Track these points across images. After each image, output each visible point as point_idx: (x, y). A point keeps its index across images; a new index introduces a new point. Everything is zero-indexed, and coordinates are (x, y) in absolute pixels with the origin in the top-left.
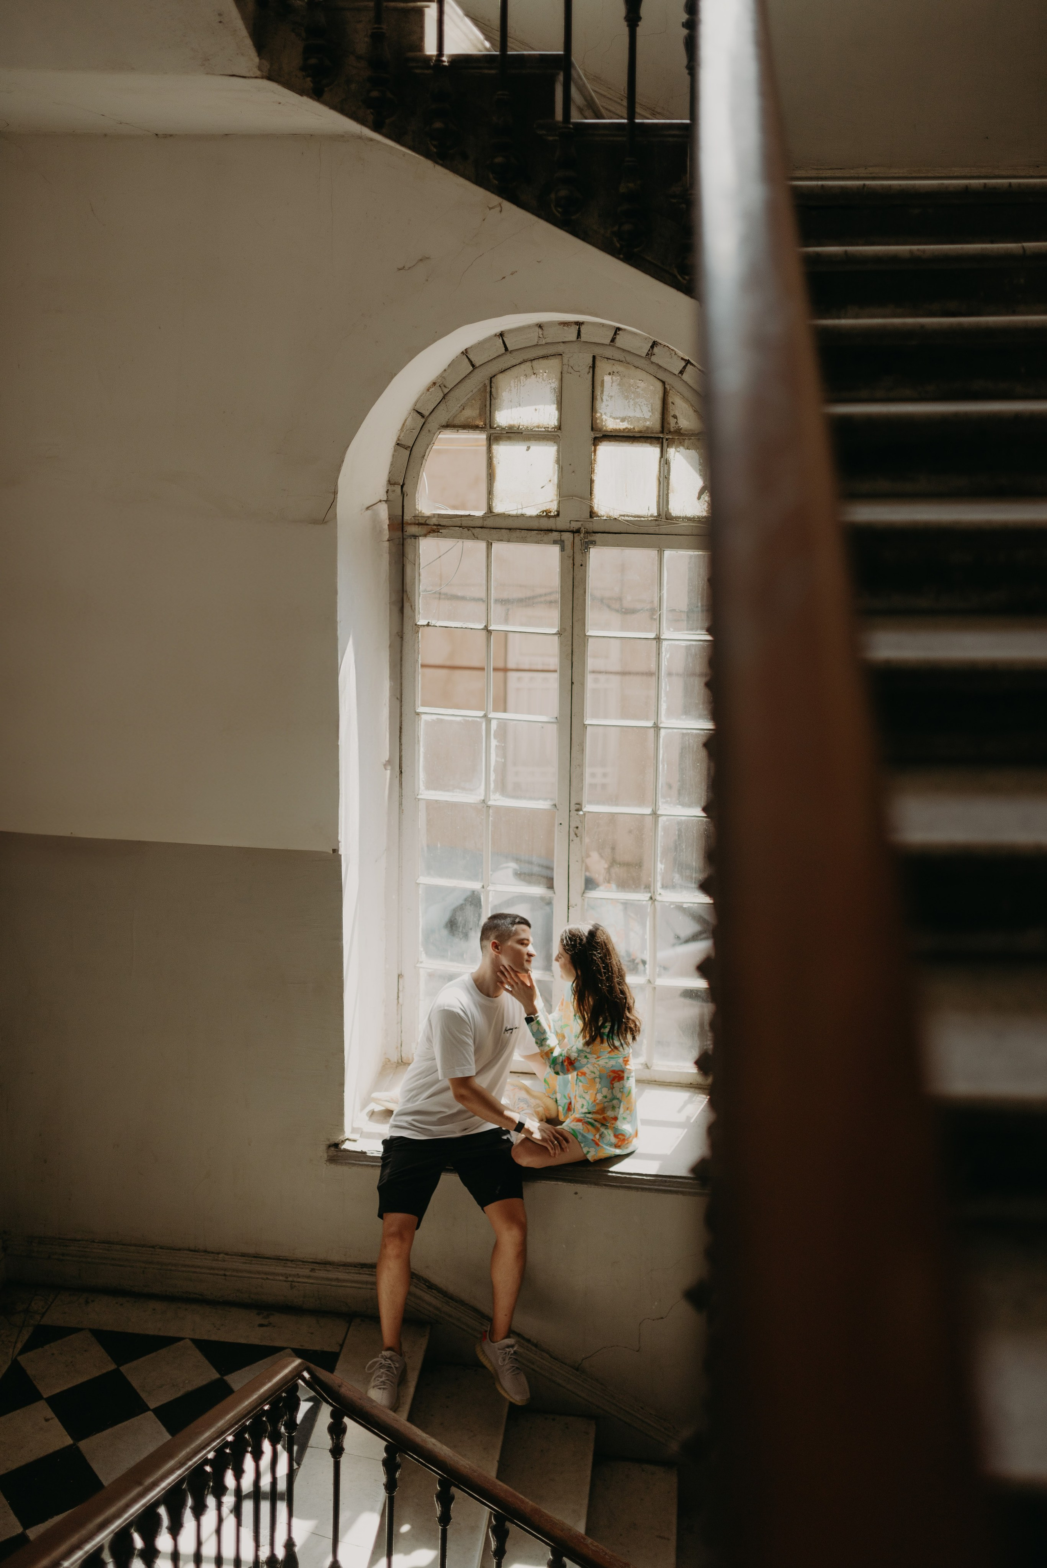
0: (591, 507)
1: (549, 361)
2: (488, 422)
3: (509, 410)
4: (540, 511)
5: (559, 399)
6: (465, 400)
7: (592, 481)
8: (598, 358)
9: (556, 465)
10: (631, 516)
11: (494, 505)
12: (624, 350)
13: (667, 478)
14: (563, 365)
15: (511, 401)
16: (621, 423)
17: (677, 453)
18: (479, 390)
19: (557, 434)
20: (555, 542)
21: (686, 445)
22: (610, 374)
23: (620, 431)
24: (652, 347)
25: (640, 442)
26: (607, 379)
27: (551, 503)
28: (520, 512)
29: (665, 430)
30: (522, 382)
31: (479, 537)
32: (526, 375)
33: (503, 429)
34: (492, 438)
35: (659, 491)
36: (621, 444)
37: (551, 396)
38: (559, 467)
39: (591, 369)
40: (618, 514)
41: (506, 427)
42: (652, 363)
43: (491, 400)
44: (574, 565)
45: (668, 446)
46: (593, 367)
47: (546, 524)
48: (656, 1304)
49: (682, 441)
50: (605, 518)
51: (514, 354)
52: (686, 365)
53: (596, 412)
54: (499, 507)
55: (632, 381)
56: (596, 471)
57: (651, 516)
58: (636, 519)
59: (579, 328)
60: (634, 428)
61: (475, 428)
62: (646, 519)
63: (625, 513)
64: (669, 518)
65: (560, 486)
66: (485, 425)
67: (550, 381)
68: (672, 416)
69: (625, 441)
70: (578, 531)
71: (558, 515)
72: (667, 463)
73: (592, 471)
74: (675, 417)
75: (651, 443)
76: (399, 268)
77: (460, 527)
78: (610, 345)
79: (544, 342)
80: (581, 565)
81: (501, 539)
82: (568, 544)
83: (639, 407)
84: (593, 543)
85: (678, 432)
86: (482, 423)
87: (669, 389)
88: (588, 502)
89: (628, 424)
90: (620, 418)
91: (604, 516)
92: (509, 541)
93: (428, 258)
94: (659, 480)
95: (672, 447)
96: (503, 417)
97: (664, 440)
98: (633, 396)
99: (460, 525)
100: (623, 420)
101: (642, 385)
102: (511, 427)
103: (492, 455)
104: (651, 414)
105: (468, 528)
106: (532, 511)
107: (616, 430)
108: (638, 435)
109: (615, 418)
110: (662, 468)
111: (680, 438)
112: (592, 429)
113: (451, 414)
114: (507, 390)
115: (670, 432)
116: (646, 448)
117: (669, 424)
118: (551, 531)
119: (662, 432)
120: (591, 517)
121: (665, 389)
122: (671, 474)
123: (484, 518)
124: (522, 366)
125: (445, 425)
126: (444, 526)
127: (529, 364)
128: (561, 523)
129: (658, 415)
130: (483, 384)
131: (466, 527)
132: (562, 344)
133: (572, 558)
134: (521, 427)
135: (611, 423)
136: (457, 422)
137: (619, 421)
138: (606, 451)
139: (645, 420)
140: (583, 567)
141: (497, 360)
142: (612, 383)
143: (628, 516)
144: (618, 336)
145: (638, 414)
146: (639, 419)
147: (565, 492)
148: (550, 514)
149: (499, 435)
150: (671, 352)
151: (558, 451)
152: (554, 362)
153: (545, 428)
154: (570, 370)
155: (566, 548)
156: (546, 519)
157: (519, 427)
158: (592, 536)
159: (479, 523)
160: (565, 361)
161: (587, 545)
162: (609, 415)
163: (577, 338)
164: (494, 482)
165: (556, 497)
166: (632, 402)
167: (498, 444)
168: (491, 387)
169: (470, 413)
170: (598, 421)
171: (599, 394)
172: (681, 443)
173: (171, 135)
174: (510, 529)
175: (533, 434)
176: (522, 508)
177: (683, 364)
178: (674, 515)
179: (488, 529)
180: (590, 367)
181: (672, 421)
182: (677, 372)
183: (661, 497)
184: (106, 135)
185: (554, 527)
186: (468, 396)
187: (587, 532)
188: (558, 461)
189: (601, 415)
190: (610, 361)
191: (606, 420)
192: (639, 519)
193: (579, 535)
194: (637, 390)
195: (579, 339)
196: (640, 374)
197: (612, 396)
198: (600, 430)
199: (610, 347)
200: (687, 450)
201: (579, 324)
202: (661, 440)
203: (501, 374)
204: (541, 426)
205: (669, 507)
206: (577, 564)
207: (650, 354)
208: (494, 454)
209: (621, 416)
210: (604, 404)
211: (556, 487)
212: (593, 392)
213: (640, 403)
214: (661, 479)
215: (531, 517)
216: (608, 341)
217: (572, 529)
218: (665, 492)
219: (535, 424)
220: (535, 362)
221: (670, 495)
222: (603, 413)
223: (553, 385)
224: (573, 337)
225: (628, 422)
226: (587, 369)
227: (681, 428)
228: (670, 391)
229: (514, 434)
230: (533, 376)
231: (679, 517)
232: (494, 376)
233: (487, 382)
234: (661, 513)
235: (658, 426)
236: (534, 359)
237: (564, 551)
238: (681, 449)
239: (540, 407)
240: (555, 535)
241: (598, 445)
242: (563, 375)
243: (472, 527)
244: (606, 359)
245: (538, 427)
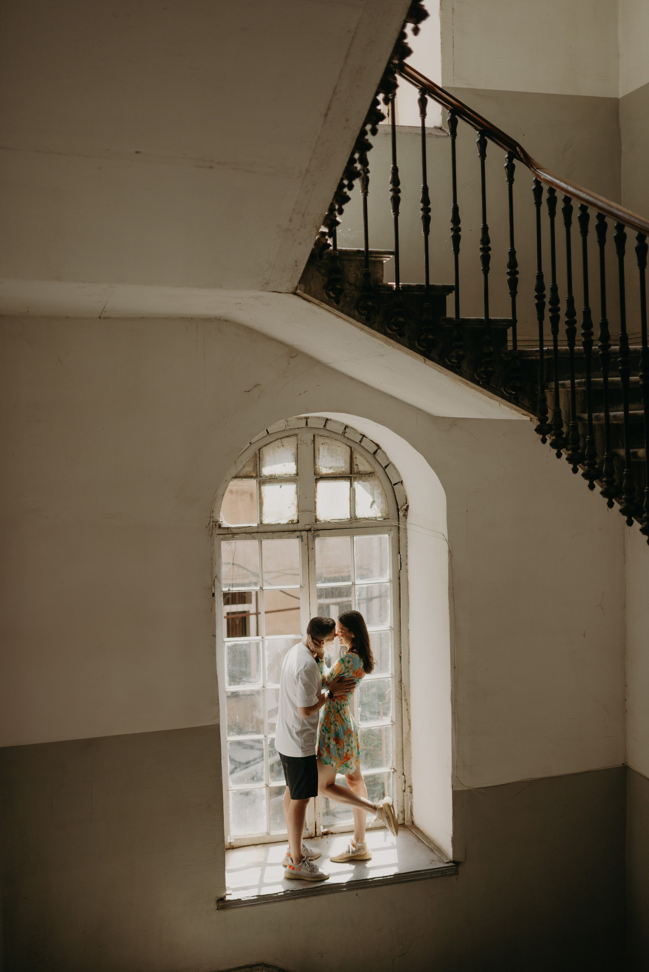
0: (316, 516)
1: (290, 438)
2: (258, 473)
3: (270, 467)
4: (288, 521)
5: (296, 459)
6: (245, 462)
7: (315, 502)
8: (316, 436)
9: (296, 495)
10: (337, 520)
11: (263, 519)
12: (330, 431)
13: (354, 498)
14: (298, 440)
15: (270, 462)
16: (329, 470)
17: (358, 484)
18: (253, 456)
19: (296, 478)
20: (298, 537)
21: (363, 479)
22: (322, 444)
23: (329, 474)
24: (345, 429)
25: (339, 480)
26: (321, 448)
27: (294, 516)
28: (277, 522)
29: (353, 472)
30: (276, 450)
31: (256, 538)
32: (278, 447)
33: (267, 477)
34: (261, 482)
35: (350, 505)
36: (330, 481)
37: (292, 458)
38: (298, 496)
39: (313, 442)
40: (330, 519)
41: (268, 476)
42: (345, 437)
43: (259, 461)
44: (308, 549)
45: (354, 481)
46: (314, 441)
47: (292, 527)
48: (401, 947)
49: (361, 477)
50: (323, 522)
51: (272, 435)
52: (363, 437)
53: (316, 465)
54: (266, 521)
55: (334, 447)
56: (317, 497)
57: (347, 519)
58: (339, 521)
59: (307, 420)
60: (336, 472)
61: (252, 477)
62: (344, 521)
63: (334, 518)
64: (356, 519)
65: (298, 506)
66: (257, 475)
67: (291, 449)
68: (356, 465)
69: (332, 480)
70: (309, 530)
71: (298, 522)
72: (354, 490)
73: (315, 497)
74: (357, 465)
75: (345, 480)
76: (246, 391)
77: (245, 533)
78: (323, 429)
79: (288, 429)
80: (312, 549)
81: (268, 538)
82: (305, 538)
83: (338, 461)
84: (318, 536)
85: (359, 473)
86: (255, 475)
87: (353, 450)
88: (313, 514)
89: (333, 470)
90: (329, 467)
91: (322, 521)
92: (273, 539)
93: (259, 385)
94: (350, 499)
95: (356, 481)
96: (267, 471)
97: (352, 478)
98: (335, 455)
99: (245, 532)
100: (330, 468)
101: (339, 449)
102: (271, 476)
103: (261, 492)
104: (344, 464)
105: (250, 533)
106: (284, 521)
107: (327, 474)
108: (338, 476)
109: (326, 468)
110: (352, 493)
111: (360, 476)
112: (315, 474)
113: (238, 470)
114: (268, 455)
115: (355, 473)
116: (342, 483)
117: (354, 469)
118: (295, 531)
119: (351, 473)
120: (316, 522)
121: (351, 450)
122: (356, 495)
123: (258, 527)
124: (276, 442)
125: (235, 477)
126: (236, 534)
127: (279, 440)
128: (300, 526)
129: (348, 465)
130: (255, 453)
131: (249, 533)
132: (297, 429)
133: (307, 545)
134: (276, 475)
135: (324, 470)
136: (241, 475)
137: (328, 469)
138: (322, 485)
139: (342, 467)
140: (313, 550)
141: (262, 439)
142: (324, 449)
143: (335, 520)
144: (327, 424)
145: (338, 465)
146: (338, 467)
147: (301, 509)
148: (293, 522)
149: (265, 480)
150: (355, 431)
151: (297, 487)
152: (293, 439)
153: (289, 475)
154: (302, 443)
155: (304, 540)
156: (292, 525)
157: (275, 475)
158: (317, 532)
159: (256, 530)
160: (299, 438)
161: (314, 537)
162: (323, 466)
163: (306, 425)
164: (262, 507)
165: (296, 512)
166: (334, 458)
167: (264, 486)
168: (259, 455)
169: (248, 469)
170: (317, 470)
171: (317, 455)
172: (360, 479)
173: (108, 318)
174: (273, 532)
175: (283, 479)
176: (278, 520)
177: (361, 437)
178: (358, 517)
179: (261, 533)
180: (312, 441)
181: (355, 467)
182: (358, 442)
183: (352, 508)
184: (68, 317)
185: (296, 529)
186: (247, 460)
187: (315, 531)
188: (297, 493)
189: (319, 466)
190: (322, 437)
191: (321, 469)
192: (341, 521)
193: (310, 532)
194: (337, 452)
195: (307, 426)
196: (338, 443)
197: (324, 456)
198: (319, 475)
199: (323, 430)
200: (364, 482)
201: (307, 418)
202: (350, 478)
203: (265, 447)
204: (287, 474)
205: (356, 513)
206: (310, 548)
207: (344, 433)
208: (262, 491)
209: (329, 466)
210: (320, 460)
211: (296, 507)
212: (314, 454)
213: (339, 459)
214: (351, 499)
215: (283, 524)
216: (322, 427)
217: (306, 529)
218: (354, 506)
219: (284, 474)
220: (283, 440)
221: (356, 507)
222: (320, 465)
223: (293, 452)
224: (304, 425)
225: (333, 469)
226: (311, 442)
227: (360, 471)
228: (354, 452)
229: (273, 479)
230: (282, 447)
231: (361, 518)
232: (261, 448)
233: (257, 452)
234: (352, 517)
235: (348, 471)
236: (282, 438)
237: (303, 542)
238: (361, 482)
239: (287, 464)
240: (298, 533)
241: (318, 482)
242: (298, 446)
243: (252, 533)
244: (320, 436)
245: (286, 475)
